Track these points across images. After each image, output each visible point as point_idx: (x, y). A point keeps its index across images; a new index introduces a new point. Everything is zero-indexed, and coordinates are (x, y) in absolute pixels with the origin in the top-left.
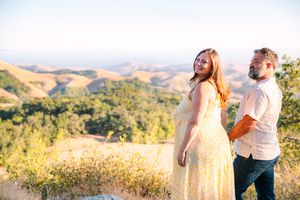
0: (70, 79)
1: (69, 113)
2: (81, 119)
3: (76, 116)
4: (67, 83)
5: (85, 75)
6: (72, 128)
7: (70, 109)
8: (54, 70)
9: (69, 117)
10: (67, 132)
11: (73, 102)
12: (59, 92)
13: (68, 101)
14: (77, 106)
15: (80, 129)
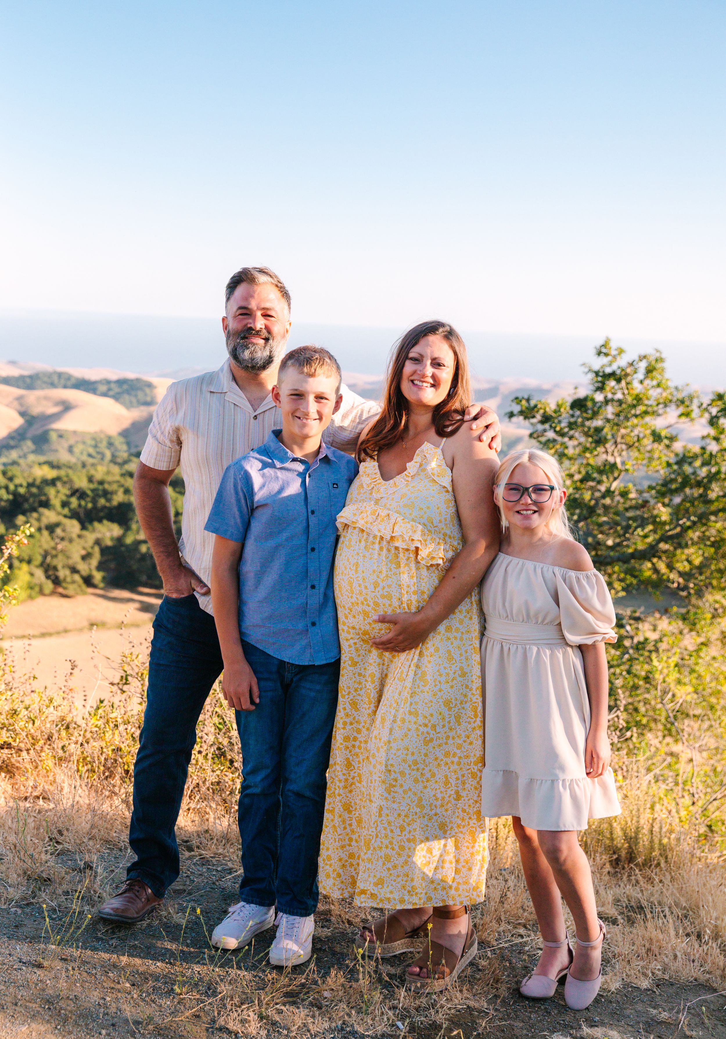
0: (67, 407)
1: (50, 516)
2: (90, 537)
3: (74, 526)
4: (56, 417)
5: (116, 398)
6: (59, 562)
7: (56, 502)
8: (14, 372)
9: (51, 528)
10: (40, 574)
11: (68, 482)
12: (29, 445)
13: (51, 474)
14: (80, 494)
15: (83, 567)
